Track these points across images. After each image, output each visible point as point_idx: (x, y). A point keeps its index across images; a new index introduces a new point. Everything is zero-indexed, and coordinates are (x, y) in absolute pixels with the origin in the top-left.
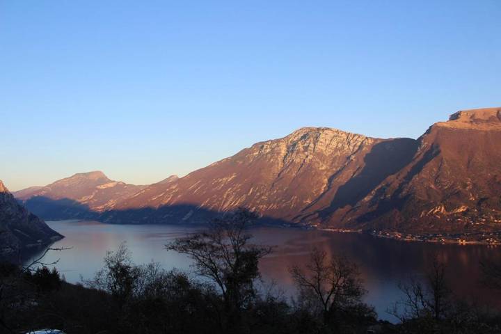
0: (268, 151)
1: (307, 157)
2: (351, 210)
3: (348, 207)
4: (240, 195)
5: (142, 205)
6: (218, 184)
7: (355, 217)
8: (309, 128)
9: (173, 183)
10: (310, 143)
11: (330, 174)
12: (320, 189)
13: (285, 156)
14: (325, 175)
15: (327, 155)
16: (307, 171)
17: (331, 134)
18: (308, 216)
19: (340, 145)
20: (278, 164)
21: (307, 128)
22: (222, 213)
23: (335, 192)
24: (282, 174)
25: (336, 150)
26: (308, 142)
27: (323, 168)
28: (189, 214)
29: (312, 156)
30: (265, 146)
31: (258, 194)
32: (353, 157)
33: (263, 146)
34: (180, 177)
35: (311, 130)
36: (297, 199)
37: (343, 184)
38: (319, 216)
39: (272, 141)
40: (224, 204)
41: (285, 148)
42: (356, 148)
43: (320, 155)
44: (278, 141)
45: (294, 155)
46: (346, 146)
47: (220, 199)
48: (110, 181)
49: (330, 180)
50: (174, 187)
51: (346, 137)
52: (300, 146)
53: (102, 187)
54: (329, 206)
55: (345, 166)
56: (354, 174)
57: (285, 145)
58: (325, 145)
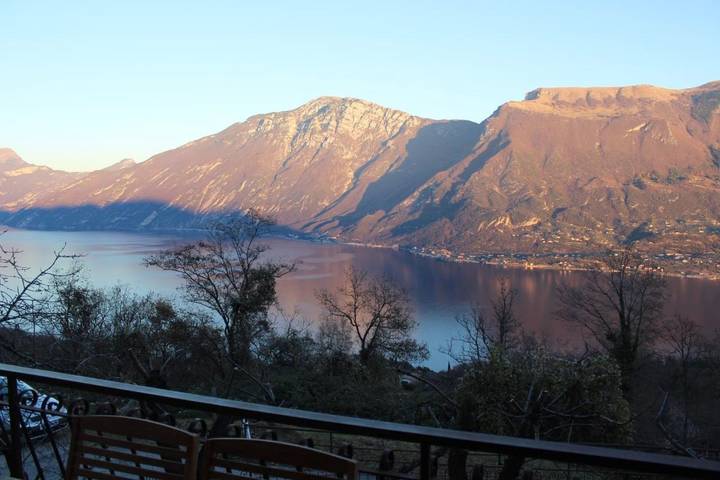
0: (269, 128)
1: (326, 139)
2: (384, 217)
3: (381, 213)
4: (226, 190)
5: (80, 202)
6: (196, 173)
7: (389, 227)
8: (331, 98)
9: (127, 171)
10: (330, 120)
11: (358, 165)
12: (344, 187)
13: (295, 137)
14: (351, 166)
15: (355, 138)
16: (325, 159)
17: (361, 109)
18: (325, 223)
19: (373, 125)
20: (283, 147)
21: (327, 98)
22: (199, 216)
23: (364, 190)
24: (289, 162)
25: (368, 131)
26: (329, 117)
27: (348, 157)
28: (152, 216)
29: (333, 139)
30: (266, 121)
31: (254, 190)
32: (390, 143)
33: (262, 122)
34: (138, 161)
35: (334, 101)
36: (309, 200)
37: (375, 180)
38: (340, 224)
39: (276, 114)
40: (203, 202)
41: (295, 126)
42: (396, 131)
43: (345, 138)
44: (285, 114)
45: (307, 136)
46: (382, 127)
47: (198, 195)
48: (26, 165)
49: (357, 175)
50: (128, 177)
51: (382, 115)
52: (317, 124)
53: (14, 173)
54: (353, 210)
55: (379, 155)
56: (392, 166)
57: (295, 121)
58: (353, 124)
